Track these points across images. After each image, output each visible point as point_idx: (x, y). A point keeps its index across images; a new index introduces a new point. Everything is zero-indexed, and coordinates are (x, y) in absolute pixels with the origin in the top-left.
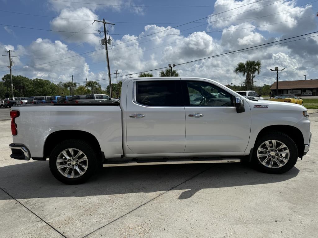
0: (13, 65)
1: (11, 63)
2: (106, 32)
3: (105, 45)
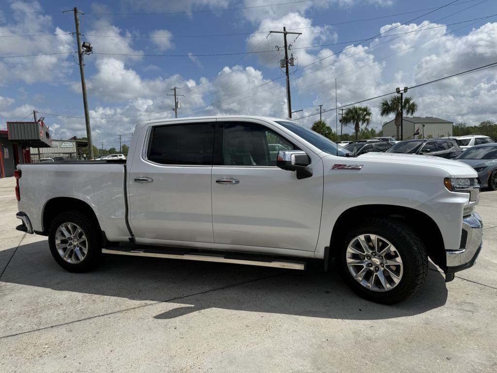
0: (179, 107)
1: (176, 104)
2: (288, 48)
3: (285, 68)
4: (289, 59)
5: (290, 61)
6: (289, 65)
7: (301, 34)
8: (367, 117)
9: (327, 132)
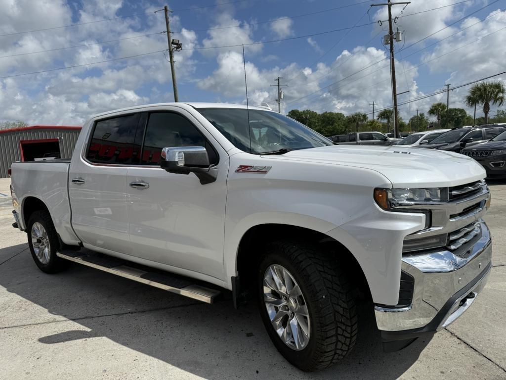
0: (282, 97)
1: (280, 94)
3: (389, 45)
4: (394, 33)
5: (395, 36)
6: (394, 41)
7: (410, 3)
8: (501, 95)
9: (460, 115)
